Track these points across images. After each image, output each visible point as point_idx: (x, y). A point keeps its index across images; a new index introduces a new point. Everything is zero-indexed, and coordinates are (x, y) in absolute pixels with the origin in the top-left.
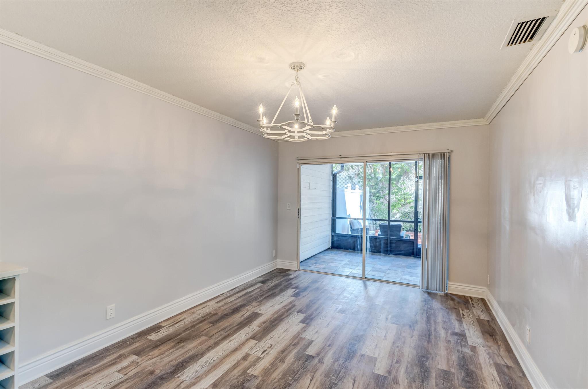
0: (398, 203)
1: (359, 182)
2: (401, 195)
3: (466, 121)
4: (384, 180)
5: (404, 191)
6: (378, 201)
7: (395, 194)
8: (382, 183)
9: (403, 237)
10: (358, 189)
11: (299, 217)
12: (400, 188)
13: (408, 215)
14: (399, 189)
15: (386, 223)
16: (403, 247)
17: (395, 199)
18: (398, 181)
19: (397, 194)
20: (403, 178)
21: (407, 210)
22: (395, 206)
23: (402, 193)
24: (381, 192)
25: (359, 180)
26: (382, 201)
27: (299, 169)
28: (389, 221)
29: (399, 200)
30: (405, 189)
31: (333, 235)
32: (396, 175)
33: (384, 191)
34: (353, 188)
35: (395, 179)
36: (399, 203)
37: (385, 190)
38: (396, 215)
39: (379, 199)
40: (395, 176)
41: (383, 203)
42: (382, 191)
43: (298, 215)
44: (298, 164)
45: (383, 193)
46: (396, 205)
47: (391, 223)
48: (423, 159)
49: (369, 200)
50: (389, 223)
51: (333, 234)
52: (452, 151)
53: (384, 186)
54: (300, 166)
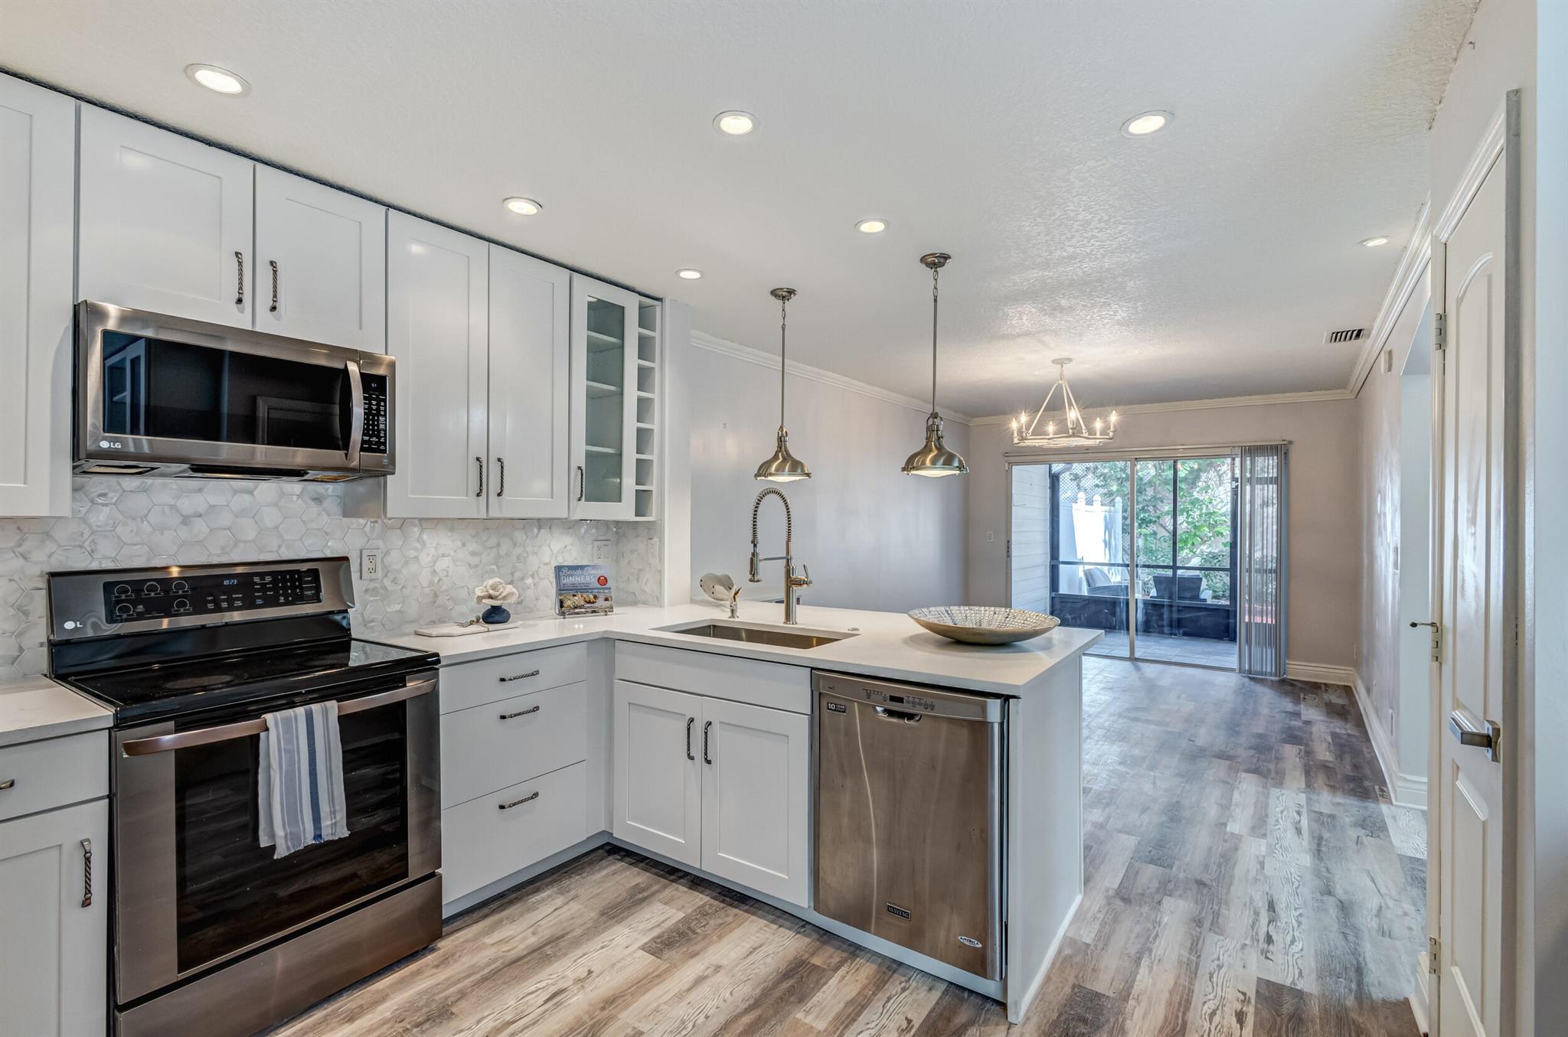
0: (1192, 534)
1: (1097, 486)
2: (1201, 515)
3: (1315, 393)
4: (1158, 482)
5: (1207, 506)
6: (1144, 530)
7: (1185, 513)
8: (1154, 489)
9: (1205, 600)
10: (1100, 504)
11: (1009, 555)
12: (1197, 499)
13: (1219, 561)
14: (1195, 502)
15: (1169, 573)
16: (1206, 620)
17: (1185, 524)
18: (1193, 484)
19: (1190, 513)
20: (1207, 477)
21: (1216, 551)
22: (1186, 542)
23: (1204, 511)
24: (1151, 508)
25: (1097, 482)
26: (1155, 529)
27: (1009, 473)
28: (1175, 567)
29: (1196, 527)
30: (1210, 503)
31: (1052, 598)
32: (1189, 469)
33: (1159, 508)
34: (1090, 502)
35: (1185, 480)
36: (1195, 535)
37: (1159, 505)
38: (1192, 559)
39: (1147, 526)
40: (1187, 472)
41: (1155, 533)
42: (1154, 506)
43: (1008, 551)
44: (1007, 464)
45: (1156, 512)
46: (1189, 540)
47: (1180, 572)
48: (1240, 456)
49: (1123, 529)
50: (1175, 573)
51: (1054, 596)
52: (1290, 442)
53: (1158, 496)
54: (1010, 466)
